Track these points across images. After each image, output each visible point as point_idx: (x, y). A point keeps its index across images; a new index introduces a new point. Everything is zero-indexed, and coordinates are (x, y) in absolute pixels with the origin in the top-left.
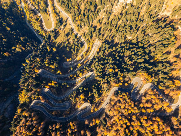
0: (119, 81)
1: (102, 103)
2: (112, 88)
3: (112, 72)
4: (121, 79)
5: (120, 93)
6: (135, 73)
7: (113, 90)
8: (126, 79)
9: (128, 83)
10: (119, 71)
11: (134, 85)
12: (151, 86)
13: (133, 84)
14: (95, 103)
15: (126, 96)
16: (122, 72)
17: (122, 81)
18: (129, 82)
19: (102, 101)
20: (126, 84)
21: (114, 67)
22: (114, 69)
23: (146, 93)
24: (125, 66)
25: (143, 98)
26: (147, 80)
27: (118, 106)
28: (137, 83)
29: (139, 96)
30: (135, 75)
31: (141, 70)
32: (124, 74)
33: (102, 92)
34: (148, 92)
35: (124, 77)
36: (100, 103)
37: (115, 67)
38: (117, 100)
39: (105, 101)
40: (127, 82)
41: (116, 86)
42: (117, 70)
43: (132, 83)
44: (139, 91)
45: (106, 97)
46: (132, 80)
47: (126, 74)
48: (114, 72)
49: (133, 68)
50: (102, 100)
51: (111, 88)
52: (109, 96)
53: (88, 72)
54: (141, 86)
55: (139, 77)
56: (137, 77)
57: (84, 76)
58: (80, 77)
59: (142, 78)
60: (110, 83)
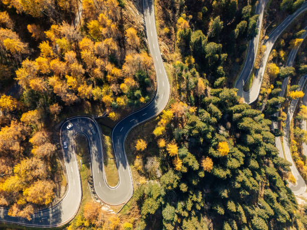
0: (169, 135)
1: (162, 27)
2: (172, 95)
4: (173, 149)
5: (138, 92)
6: (145, 210)
7: (165, 88)
8: (154, 164)
9: (140, 152)
10: (201, 168)
11: (117, 167)
12: (57, 215)
13: (124, 166)
14: (181, 11)
15: (107, 98)
16: (188, 175)
17: (162, 143)
18: (138, 162)
19: (166, 30)
20: (141, 145)
21: (224, 168)
23: (54, 174)
24: (194, 203)
25: (48, 148)
26: (86, 224)
27: (104, 31)
28: (113, 180)
29: (73, 141)
30: (140, 202)
32: (176, 172)
33: (189, 61)
35: (168, 162)
36: (168, 20)
37: (221, 173)
38: (129, 57)
39: (156, 37)
40: (145, 155)
41: (166, 109)
42: (208, 164)
43: (128, 167)
45: (165, 52)
46: (137, 175)
47: (170, 177)
48: (211, 150)
49: (168, 222)
50: (169, 35)
51: (175, 89)
52: (162, 60)
53: (262, 92)
54: (90, 183)
55: (123, 205)
56: (128, 204)
57: (263, 75)
58: (269, 62)
59: (109, 212)
60: (191, 105)
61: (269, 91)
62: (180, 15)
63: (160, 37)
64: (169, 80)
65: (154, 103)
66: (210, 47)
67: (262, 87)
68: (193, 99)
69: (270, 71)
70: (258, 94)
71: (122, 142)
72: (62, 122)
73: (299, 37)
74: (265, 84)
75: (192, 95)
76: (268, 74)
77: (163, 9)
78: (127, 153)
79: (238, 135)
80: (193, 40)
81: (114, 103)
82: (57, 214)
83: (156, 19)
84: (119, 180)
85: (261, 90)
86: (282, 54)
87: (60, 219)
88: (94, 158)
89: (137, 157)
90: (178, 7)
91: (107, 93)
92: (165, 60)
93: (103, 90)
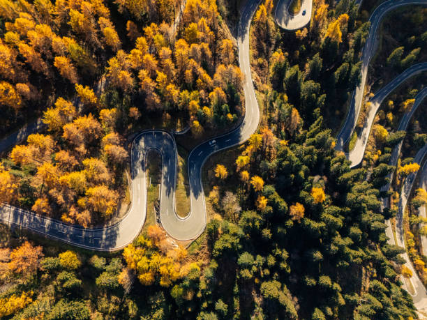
0: (254, 169)
2: (262, 124)
3: (309, 190)
6: (217, 246)
9: (219, 181)
11: (188, 194)
12: (112, 238)
13: (196, 195)
15: (194, 105)
18: (214, 194)
21: (318, 220)
22: (314, 211)
23: (119, 186)
24: (279, 259)
26: (149, 244)
28: (183, 210)
31: (203, 286)
33: (282, 98)
34: (112, 194)
36: (262, 52)
39: (249, 65)
40: (224, 187)
43: (202, 194)
44: (155, 181)
45: (257, 80)
46: (212, 211)
48: (303, 194)
51: (265, 118)
52: (253, 88)
53: (366, 156)
54: (156, 208)
55: (191, 242)
56: (198, 241)
57: (367, 136)
58: (375, 123)
59: (174, 247)
60: (282, 139)
61: (376, 157)
62: (275, 50)
63: (253, 66)
64: (260, 107)
65: (239, 130)
66: (307, 85)
67: (366, 150)
68: (284, 134)
69: (376, 134)
70: (362, 158)
71: (198, 167)
72: (137, 133)
73: (411, 97)
74: (370, 147)
75: (283, 131)
76: (374, 137)
77: (258, 40)
78: (202, 181)
79: (336, 194)
80: (288, 74)
81: (200, 110)
82: (112, 236)
83: (250, 49)
84: (190, 210)
85: (365, 154)
86: (390, 116)
87: (115, 243)
88: (163, 180)
89: (215, 188)
90: (274, 42)
91: (194, 99)
92: (256, 88)
93: (192, 94)
